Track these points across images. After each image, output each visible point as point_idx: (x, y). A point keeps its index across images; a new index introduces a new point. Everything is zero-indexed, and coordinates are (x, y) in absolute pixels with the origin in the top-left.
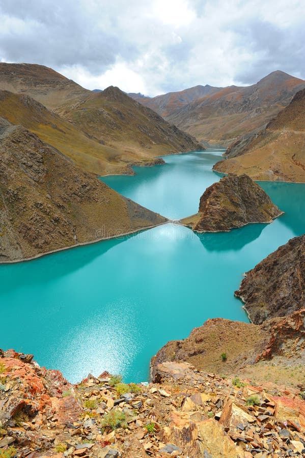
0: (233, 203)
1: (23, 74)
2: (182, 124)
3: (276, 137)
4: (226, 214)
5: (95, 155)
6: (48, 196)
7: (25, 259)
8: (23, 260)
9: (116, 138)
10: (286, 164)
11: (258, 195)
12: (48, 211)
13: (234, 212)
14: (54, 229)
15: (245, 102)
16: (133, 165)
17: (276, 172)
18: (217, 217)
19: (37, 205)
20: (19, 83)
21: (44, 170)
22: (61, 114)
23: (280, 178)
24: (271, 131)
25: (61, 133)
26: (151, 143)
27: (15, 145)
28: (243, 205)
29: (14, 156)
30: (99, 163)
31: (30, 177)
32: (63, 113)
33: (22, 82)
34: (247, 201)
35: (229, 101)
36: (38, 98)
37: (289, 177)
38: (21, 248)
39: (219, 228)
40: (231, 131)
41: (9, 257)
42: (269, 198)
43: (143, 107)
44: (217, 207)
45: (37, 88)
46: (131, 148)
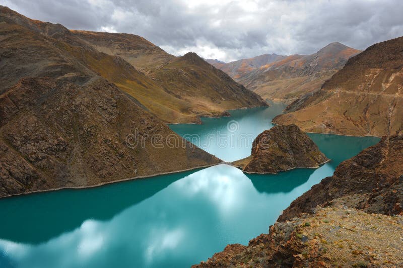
0: (281, 148)
1: (120, 41)
2: (250, 85)
3: (330, 96)
4: (274, 158)
5: (170, 107)
6: (117, 134)
7: (89, 186)
8: (87, 187)
9: (191, 94)
10: (338, 119)
11: (306, 143)
12: (115, 146)
13: (282, 157)
14: (118, 162)
15: (306, 68)
16: (203, 116)
17: (329, 126)
18: (265, 160)
19: (105, 140)
20: (116, 47)
21: (116, 113)
22: (147, 73)
23: (332, 131)
24: (326, 91)
25: (143, 87)
26: (221, 99)
27: (96, 91)
28: (291, 151)
29: (93, 100)
30: (172, 113)
31: (104, 118)
32: (148, 72)
33: (118, 47)
34: (294, 148)
35: (292, 66)
36: (130, 60)
37: (340, 130)
38: (87, 176)
39: (267, 170)
40: (293, 92)
41: (75, 184)
42: (316, 146)
43: (216, 69)
44: (266, 151)
45: (130, 53)
46: (203, 102)
